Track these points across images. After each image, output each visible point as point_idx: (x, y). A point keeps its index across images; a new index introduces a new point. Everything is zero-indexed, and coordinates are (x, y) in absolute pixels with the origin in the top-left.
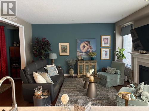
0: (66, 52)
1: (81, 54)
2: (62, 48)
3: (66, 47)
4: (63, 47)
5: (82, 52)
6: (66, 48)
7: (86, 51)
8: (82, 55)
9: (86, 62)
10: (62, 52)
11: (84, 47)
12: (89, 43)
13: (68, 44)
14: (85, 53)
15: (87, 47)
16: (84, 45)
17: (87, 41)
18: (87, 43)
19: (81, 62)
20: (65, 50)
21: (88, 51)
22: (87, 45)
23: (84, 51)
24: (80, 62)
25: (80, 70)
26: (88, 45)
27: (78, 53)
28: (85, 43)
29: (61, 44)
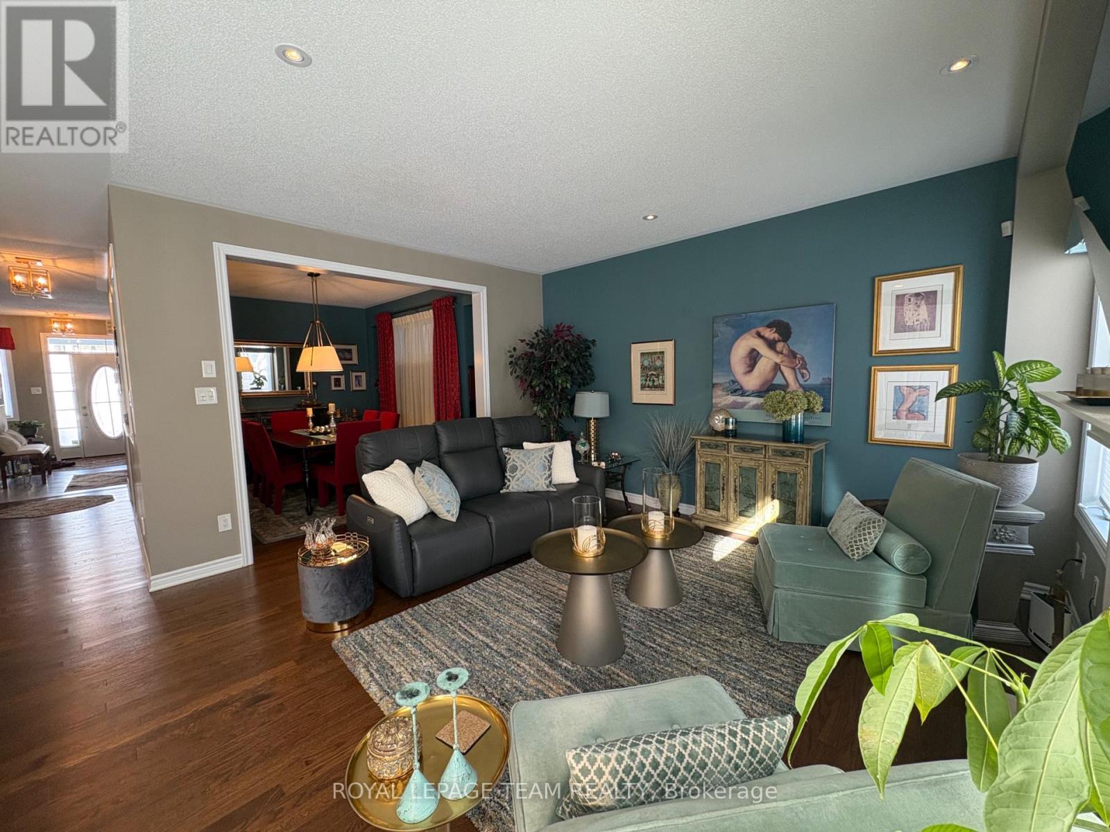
0: (661, 387)
1: (731, 398)
2: (643, 368)
3: (658, 363)
4: (646, 363)
5: (738, 390)
6: (662, 368)
7: (763, 384)
8: (742, 405)
9: (743, 450)
10: (643, 387)
11: (753, 357)
12: (785, 332)
13: (668, 347)
14: (759, 393)
15: (768, 358)
16: (753, 350)
17: (769, 326)
18: (770, 334)
19: (717, 446)
20: (658, 376)
21: (778, 380)
22: (771, 345)
23: (751, 382)
24: (709, 446)
25: (706, 488)
26: (780, 346)
27: (718, 392)
28: (759, 335)
29: (637, 350)
